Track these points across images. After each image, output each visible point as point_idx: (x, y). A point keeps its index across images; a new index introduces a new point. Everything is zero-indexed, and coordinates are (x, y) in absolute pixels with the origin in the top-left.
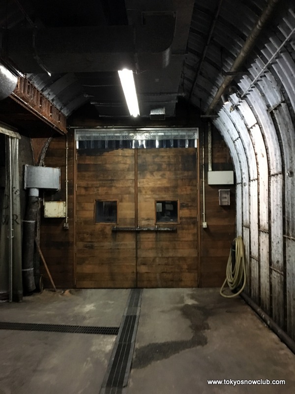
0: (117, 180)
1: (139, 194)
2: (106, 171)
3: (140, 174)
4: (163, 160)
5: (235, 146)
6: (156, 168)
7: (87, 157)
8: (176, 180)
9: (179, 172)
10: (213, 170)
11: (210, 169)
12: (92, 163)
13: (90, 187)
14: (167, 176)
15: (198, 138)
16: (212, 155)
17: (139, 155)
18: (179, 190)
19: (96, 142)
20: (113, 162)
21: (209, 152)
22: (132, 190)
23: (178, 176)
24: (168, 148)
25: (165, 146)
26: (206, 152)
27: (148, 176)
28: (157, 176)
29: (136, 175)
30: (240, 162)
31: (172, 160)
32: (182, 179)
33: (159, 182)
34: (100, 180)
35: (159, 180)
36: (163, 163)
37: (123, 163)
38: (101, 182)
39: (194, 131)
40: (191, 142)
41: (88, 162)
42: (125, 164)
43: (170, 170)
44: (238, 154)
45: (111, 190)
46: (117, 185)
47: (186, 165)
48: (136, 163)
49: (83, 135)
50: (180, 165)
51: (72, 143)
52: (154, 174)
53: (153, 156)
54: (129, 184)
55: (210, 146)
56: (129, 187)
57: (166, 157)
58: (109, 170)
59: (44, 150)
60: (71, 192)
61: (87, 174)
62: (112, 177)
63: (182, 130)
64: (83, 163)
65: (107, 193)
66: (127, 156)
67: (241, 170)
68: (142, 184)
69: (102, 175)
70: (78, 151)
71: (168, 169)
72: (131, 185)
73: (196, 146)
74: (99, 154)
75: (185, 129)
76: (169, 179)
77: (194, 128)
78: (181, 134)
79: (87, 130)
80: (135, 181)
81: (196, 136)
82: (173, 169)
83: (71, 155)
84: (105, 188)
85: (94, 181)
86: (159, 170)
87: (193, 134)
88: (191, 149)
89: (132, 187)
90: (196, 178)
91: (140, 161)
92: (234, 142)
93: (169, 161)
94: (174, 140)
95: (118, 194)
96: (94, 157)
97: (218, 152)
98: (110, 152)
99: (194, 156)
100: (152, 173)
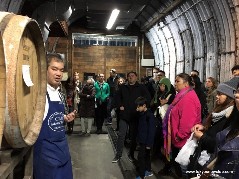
0: (96, 62)
1: (107, 69)
2: (89, 57)
3: (108, 59)
4: (119, 52)
5: (157, 47)
6: (116, 56)
7: (79, 49)
8: (126, 63)
9: (127, 59)
10: (144, 58)
11: (143, 58)
12: (82, 52)
13: (81, 65)
14: (121, 61)
15: (137, 42)
16: (144, 51)
17: (107, 49)
18: (127, 68)
19: (84, 41)
20: (93, 52)
21: (143, 49)
22: (103, 67)
23: (127, 61)
24: (122, 46)
25: (120, 45)
26: (141, 49)
27: (112, 60)
28: (116, 60)
29: (105, 60)
30: (159, 55)
31: (124, 53)
32: (129, 62)
33: (117, 64)
34: (86, 62)
35: (117, 62)
36: (120, 54)
37: (99, 53)
38: (87, 63)
39: (135, 38)
40: (134, 43)
41: (79, 51)
42: (100, 53)
43: (123, 58)
44: (158, 51)
45: (92, 67)
46: (95, 65)
47: (131, 55)
48: (105, 53)
49: (77, 37)
50: (128, 55)
51: (71, 41)
52: (115, 59)
53: (114, 50)
54: (101, 64)
55: (143, 46)
56: (102, 66)
57: (121, 51)
58: (91, 57)
59: (55, 44)
60: (70, 67)
61: (79, 58)
62: (93, 60)
63: (129, 37)
64: (77, 52)
65: (90, 69)
66: (100, 49)
67: (159, 59)
68: (108, 64)
69: (87, 59)
70: (74, 45)
71: (122, 57)
72: (102, 65)
73: (136, 46)
74: (85, 47)
75: (130, 36)
76: (122, 62)
77: (135, 36)
78: (128, 39)
79: (79, 34)
80: (105, 63)
81: (136, 41)
82: (124, 57)
83: (70, 47)
84: (89, 66)
85: (83, 62)
86: (117, 57)
87: (134, 39)
88: (133, 47)
89: (103, 66)
90: (135, 62)
91: (107, 52)
92: (156, 45)
93: (122, 53)
94: (125, 42)
95: (96, 70)
96: (83, 49)
97: (147, 49)
98: (91, 47)
99: (135, 51)
100: (113, 59)
